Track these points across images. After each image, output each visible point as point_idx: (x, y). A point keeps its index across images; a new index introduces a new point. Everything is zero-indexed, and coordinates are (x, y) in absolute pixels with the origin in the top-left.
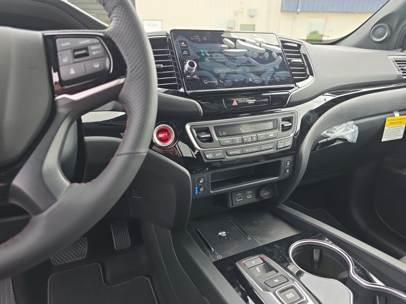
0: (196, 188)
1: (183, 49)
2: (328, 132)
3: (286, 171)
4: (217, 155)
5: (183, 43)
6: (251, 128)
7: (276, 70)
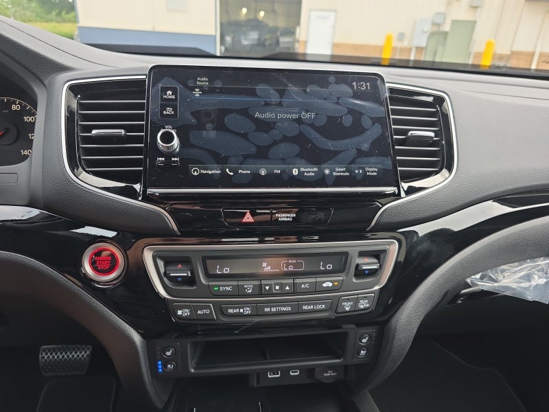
0: (160, 363)
1: (166, 103)
2: (482, 278)
3: (358, 353)
4: (199, 312)
5: (169, 92)
6: (288, 265)
7: (360, 153)
